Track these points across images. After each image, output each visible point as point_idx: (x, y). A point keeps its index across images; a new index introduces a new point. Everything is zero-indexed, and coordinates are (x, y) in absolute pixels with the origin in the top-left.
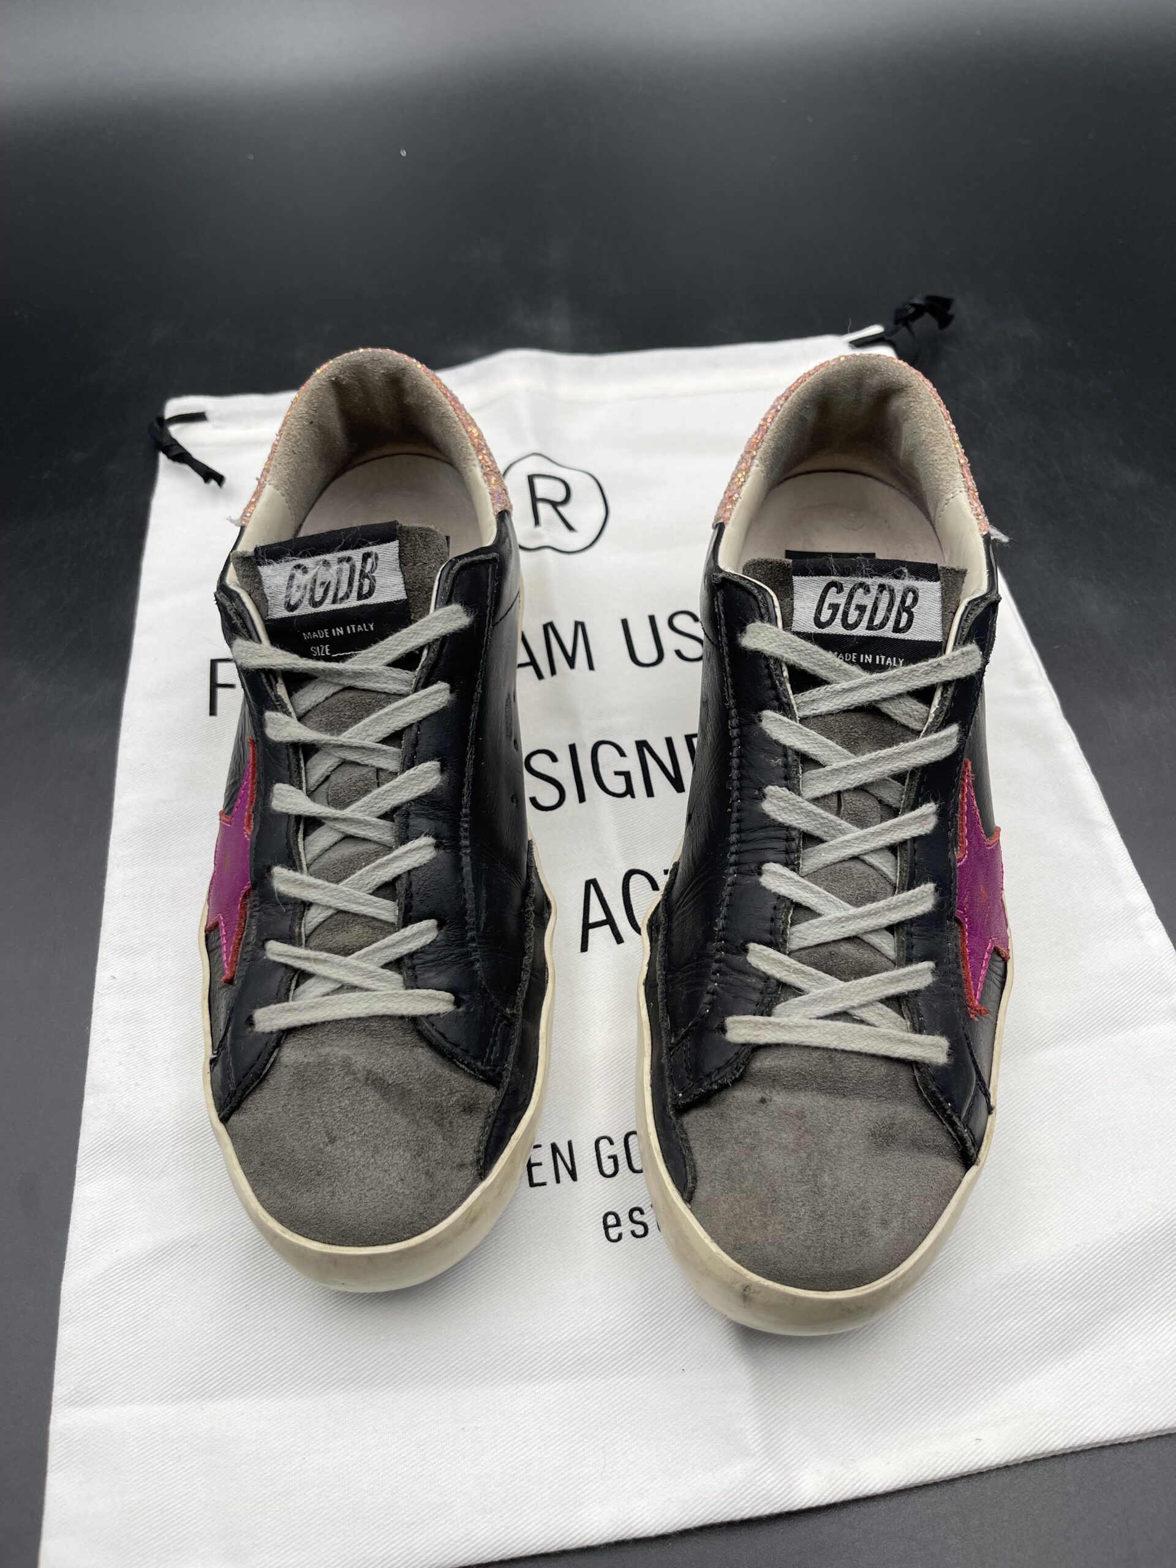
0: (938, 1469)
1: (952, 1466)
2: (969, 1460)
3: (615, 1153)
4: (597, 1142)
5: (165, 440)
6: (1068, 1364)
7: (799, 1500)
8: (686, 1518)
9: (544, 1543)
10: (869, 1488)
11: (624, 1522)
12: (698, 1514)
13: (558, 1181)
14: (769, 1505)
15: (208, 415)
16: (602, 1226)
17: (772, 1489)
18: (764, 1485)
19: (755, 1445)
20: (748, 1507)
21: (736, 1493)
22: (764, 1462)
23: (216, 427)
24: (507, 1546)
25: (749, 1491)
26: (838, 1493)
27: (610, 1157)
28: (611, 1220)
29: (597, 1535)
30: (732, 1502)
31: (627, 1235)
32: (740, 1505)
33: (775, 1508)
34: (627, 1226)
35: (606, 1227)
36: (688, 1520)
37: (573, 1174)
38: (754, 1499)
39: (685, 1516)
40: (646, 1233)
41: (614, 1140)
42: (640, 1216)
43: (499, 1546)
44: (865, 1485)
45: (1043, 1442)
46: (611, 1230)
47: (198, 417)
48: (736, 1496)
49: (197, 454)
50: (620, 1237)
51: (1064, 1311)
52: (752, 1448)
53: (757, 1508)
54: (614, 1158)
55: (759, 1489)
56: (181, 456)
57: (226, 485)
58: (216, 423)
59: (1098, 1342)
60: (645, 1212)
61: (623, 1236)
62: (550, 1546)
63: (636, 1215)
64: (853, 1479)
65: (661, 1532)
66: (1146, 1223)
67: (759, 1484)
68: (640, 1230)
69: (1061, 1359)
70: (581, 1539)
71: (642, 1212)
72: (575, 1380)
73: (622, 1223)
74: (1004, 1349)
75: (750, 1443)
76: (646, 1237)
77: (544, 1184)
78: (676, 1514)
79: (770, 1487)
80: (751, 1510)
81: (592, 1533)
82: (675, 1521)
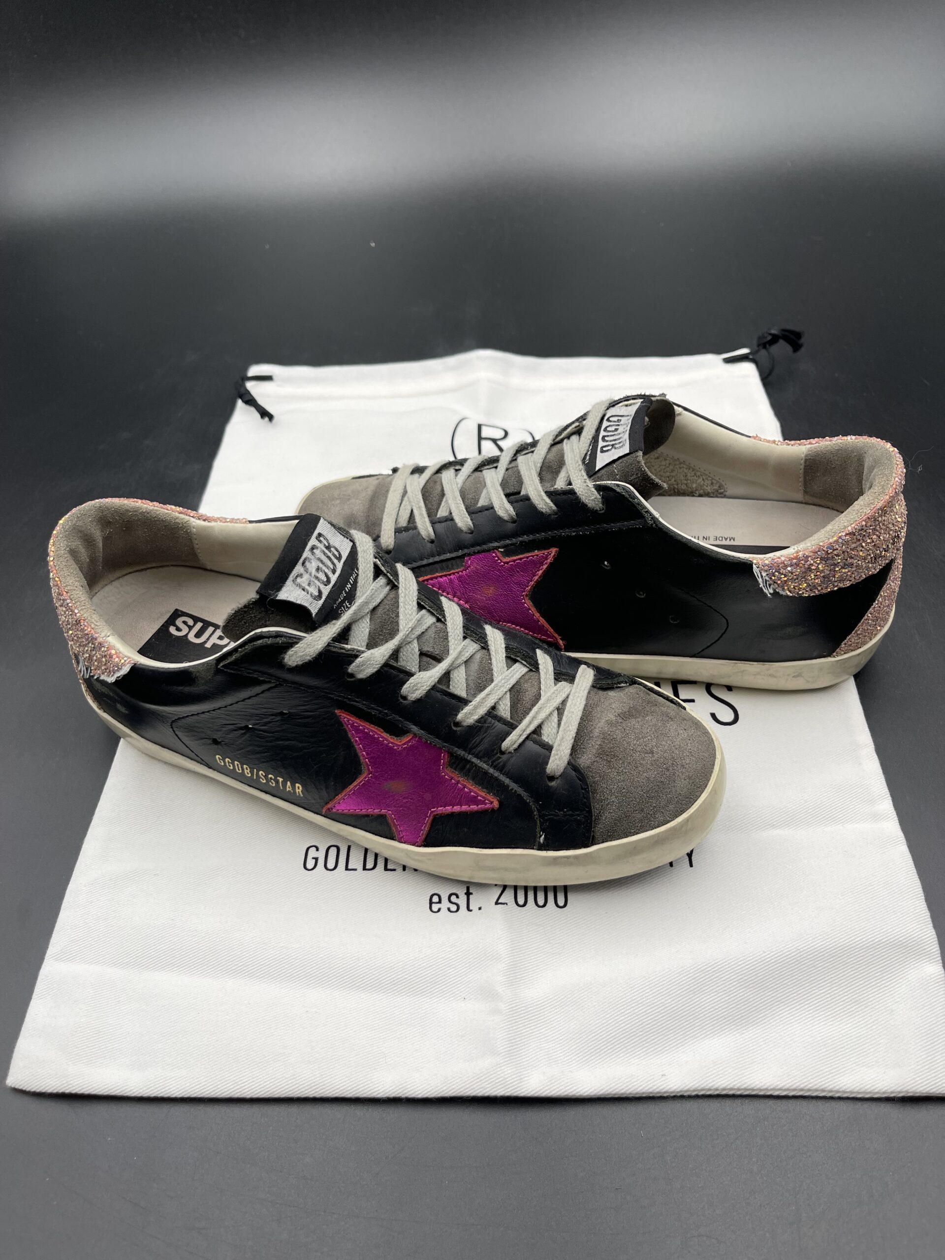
0: (630, 1087)
1: (641, 1086)
2: (654, 1084)
5: (242, 391)
6: (743, 1033)
7: (525, 1089)
8: (445, 1088)
9: (344, 1089)
10: (577, 1091)
11: (402, 1084)
12: (453, 1087)
14: (503, 1089)
15: (274, 377)
16: (428, 901)
17: (507, 1078)
18: (502, 1075)
19: (502, 1048)
20: (488, 1087)
21: (482, 1076)
22: (506, 1060)
23: (278, 385)
24: (319, 1087)
25: (492, 1076)
26: (554, 1090)
28: (435, 899)
29: (382, 1090)
30: (478, 1082)
31: (444, 911)
32: (483, 1085)
33: (508, 1092)
34: (445, 904)
35: (431, 903)
36: (446, 1090)
38: (494, 1083)
39: (444, 1087)
40: (458, 910)
42: (456, 899)
43: (314, 1086)
44: (575, 1088)
45: (711, 1081)
46: (433, 905)
47: (268, 378)
48: (481, 1079)
49: (261, 401)
50: (439, 910)
51: (746, 995)
52: (499, 1049)
53: (495, 1089)
55: (498, 1076)
56: (251, 401)
57: (275, 420)
59: (768, 1023)
60: (460, 897)
61: (441, 910)
62: (348, 1092)
63: (453, 898)
64: (567, 1083)
65: (425, 1096)
66: (818, 945)
67: (499, 1073)
69: (738, 1029)
70: (370, 1090)
71: (457, 897)
72: (389, 994)
73: (442, 902)
74: (697, 1014)
75: (498, 1046)
76: (457, 913)
77: (394, 871)
78: (439, 1085)
79: (506, 1076)
80: (490, 1090)
81: (379, 1088)
82: (437, 1089)
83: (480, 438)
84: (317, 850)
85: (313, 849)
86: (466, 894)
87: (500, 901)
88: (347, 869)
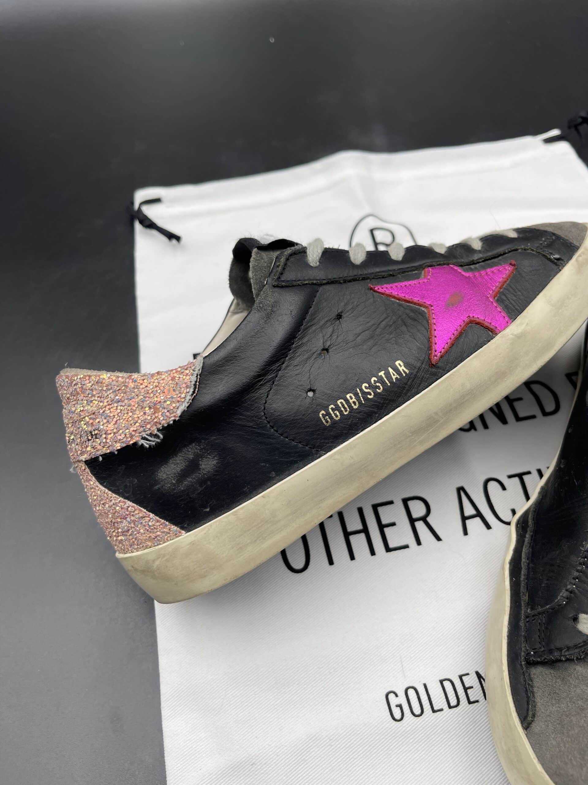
5: (139, 216)
15: (162, 199)
47: (157, 201)
57: (182, 242)
58: (168, 204)
85: (392, 696)
88: (434, 711)
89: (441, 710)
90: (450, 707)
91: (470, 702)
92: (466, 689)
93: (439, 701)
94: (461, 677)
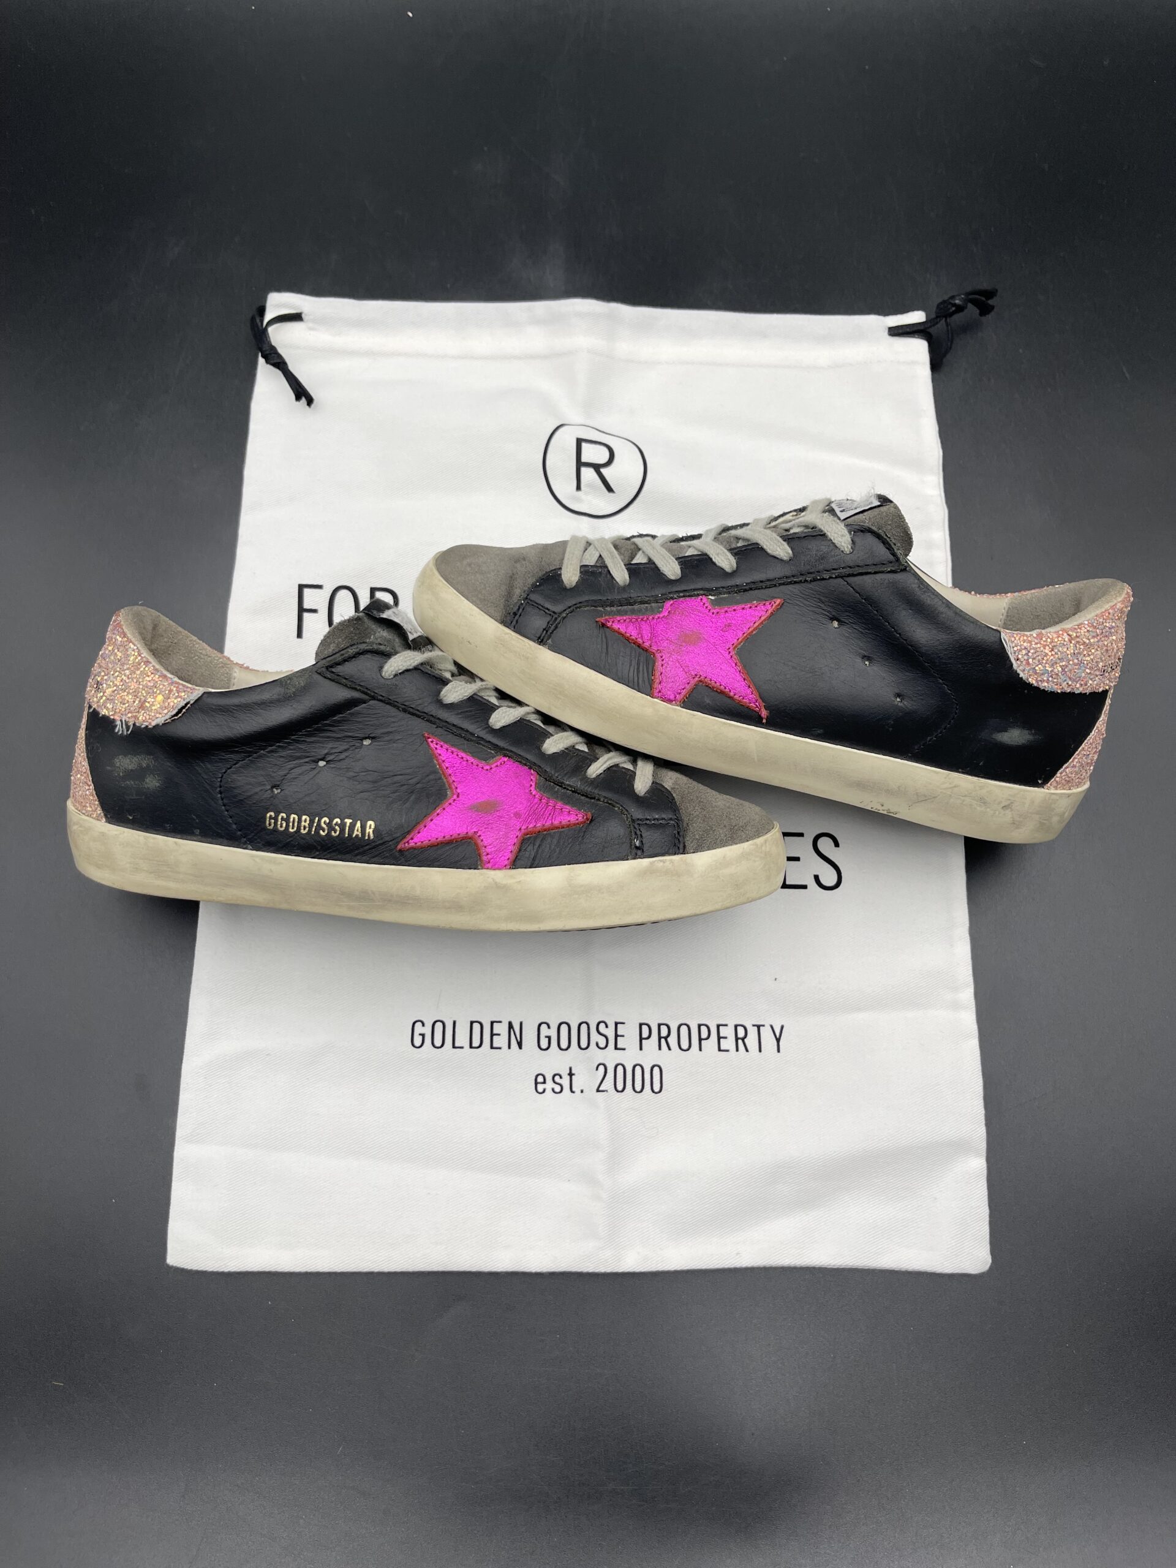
3: (549, 1035)
4: (540, 1025)
5: (266, 347)
7: (624, 1266)
8: (557, 1266)
11: (519, 1262)
13: (509, 1048)
15: (304, 316)
16: (534, 1082)
18: (605, 1256)
19: (603, 1232)
20: (590, 1267)
22: (605, 1244)
23: (311, 329)
25: (596, 1257)
26: (645, 1267)
27: (546, 1037)
28: (540, 1079)
29: (501, 1267)
31: (549, 1091)
32: (588, 1264)
34: (550, 1085)
35: (536, 1083)
37: (520, 1045)
38: (596, 1262)
39: (554, 1263)
40: (561, 1091)
41: (551, 1025)
45: (776, 1260)
46: (539, 1086)
47: (296, 317)
50: (544, 1091)
52: (601, 1234)
54: (549, 1038)
56: (279, 363)
57: (315, 406)
58: (311, 325)
59: (831, 1205)
61: (546, 1091)
63: (557, 1079)
64: (657, 1259)
65: (538, 1272)
68: (558, 1089)
69: (804, 1211)
70: (492, 1268)
71: (561, 1077)
72: (501, 1175)
73: (547, 1082)
75: (600, 1231)
76: (561, 1094)
77: (500, 1048)
79: (608, 1256)
81: (498, 1266)
83: (580, 464)
84: (423, 1025)
85: (418, 1025)
86: (569, 1074)
87: (600, 1089)
88: (454, 1047)
89: (462, 1048)
90: (471, 1047)
91: (492, 1047)
92: (492, 1035)
93: (462, 1039)
94: (492, 1023)
